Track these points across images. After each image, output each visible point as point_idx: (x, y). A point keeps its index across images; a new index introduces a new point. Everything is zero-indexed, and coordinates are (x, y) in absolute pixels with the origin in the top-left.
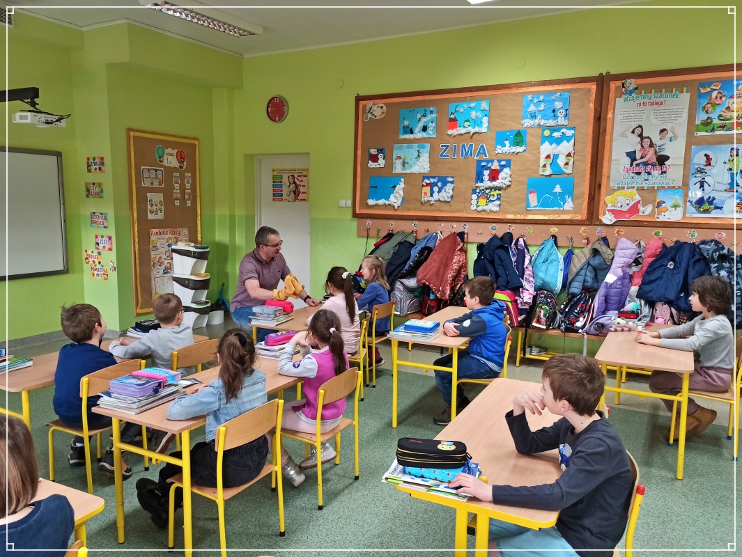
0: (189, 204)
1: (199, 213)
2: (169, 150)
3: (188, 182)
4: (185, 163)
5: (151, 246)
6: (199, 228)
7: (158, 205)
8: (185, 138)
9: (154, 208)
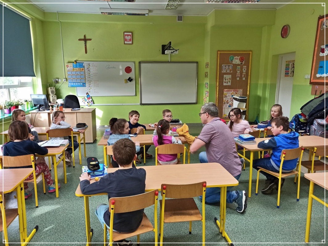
0: (244, 79)
1: (249, 83)
2: (236, 57)
3: (245, 70)
4: (244, 62)
5: (224, 96)
6: (248, 89)
7: (229, 80)
8: (245, 51)
9: (227, 81)
